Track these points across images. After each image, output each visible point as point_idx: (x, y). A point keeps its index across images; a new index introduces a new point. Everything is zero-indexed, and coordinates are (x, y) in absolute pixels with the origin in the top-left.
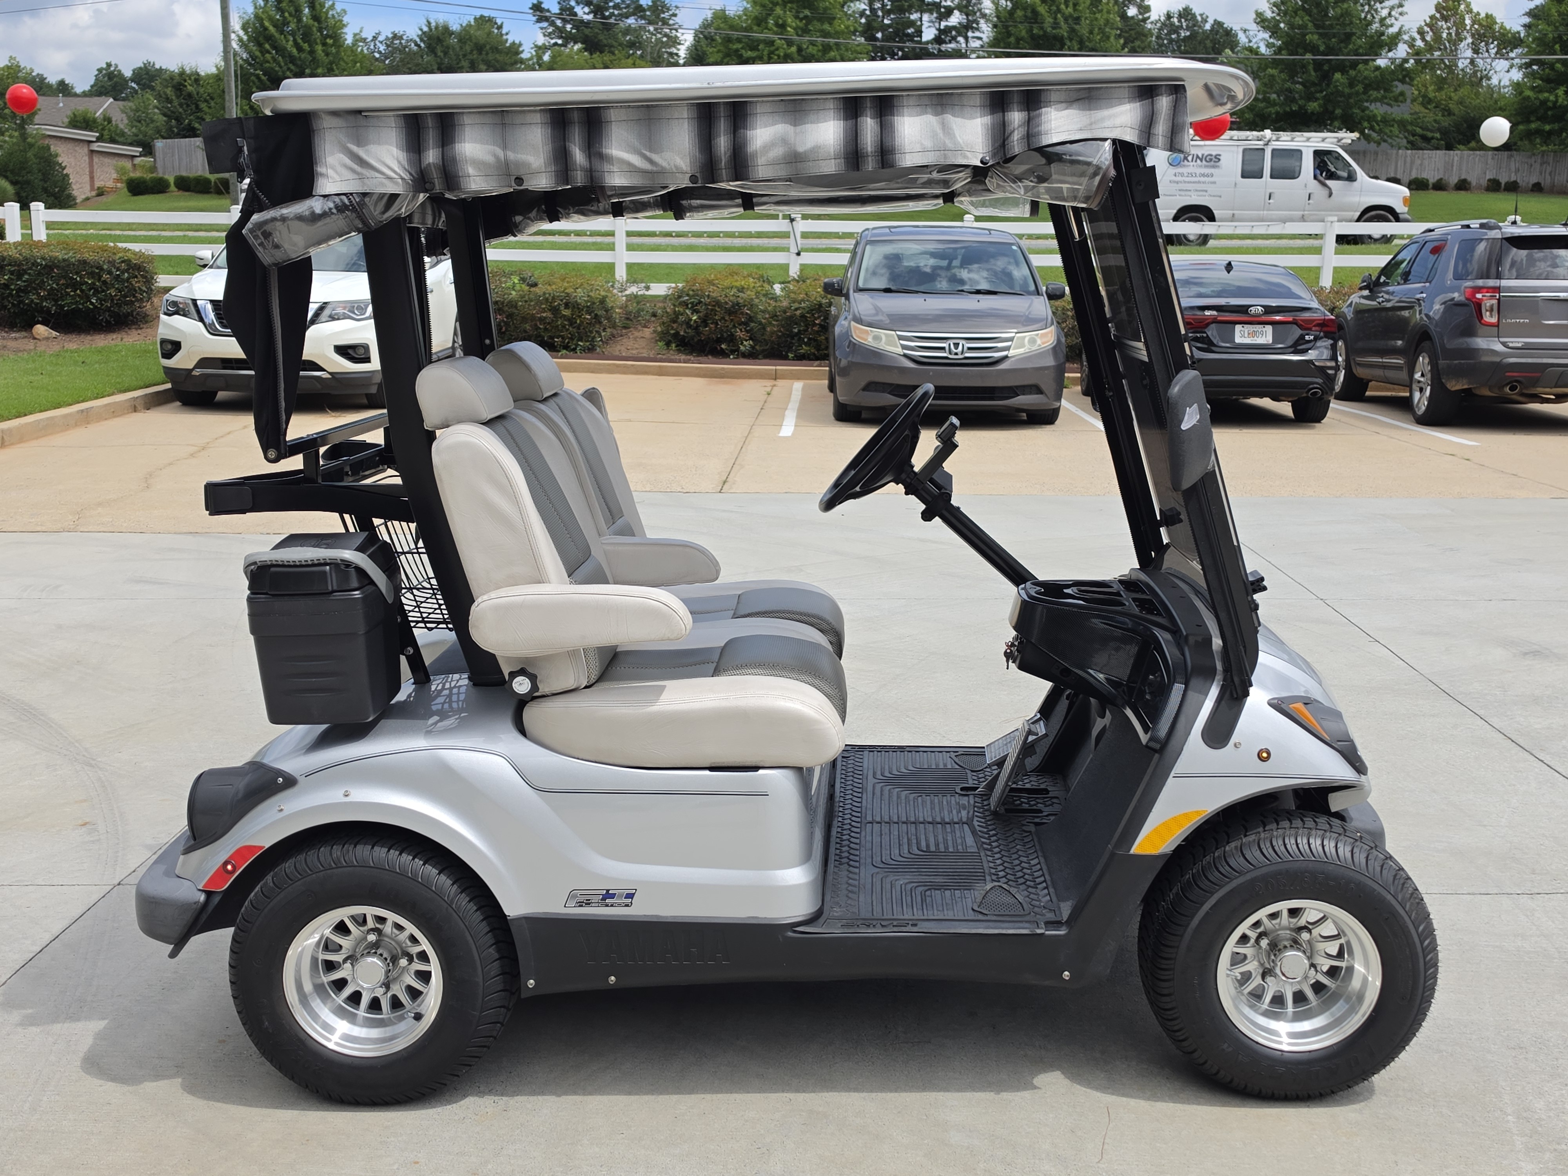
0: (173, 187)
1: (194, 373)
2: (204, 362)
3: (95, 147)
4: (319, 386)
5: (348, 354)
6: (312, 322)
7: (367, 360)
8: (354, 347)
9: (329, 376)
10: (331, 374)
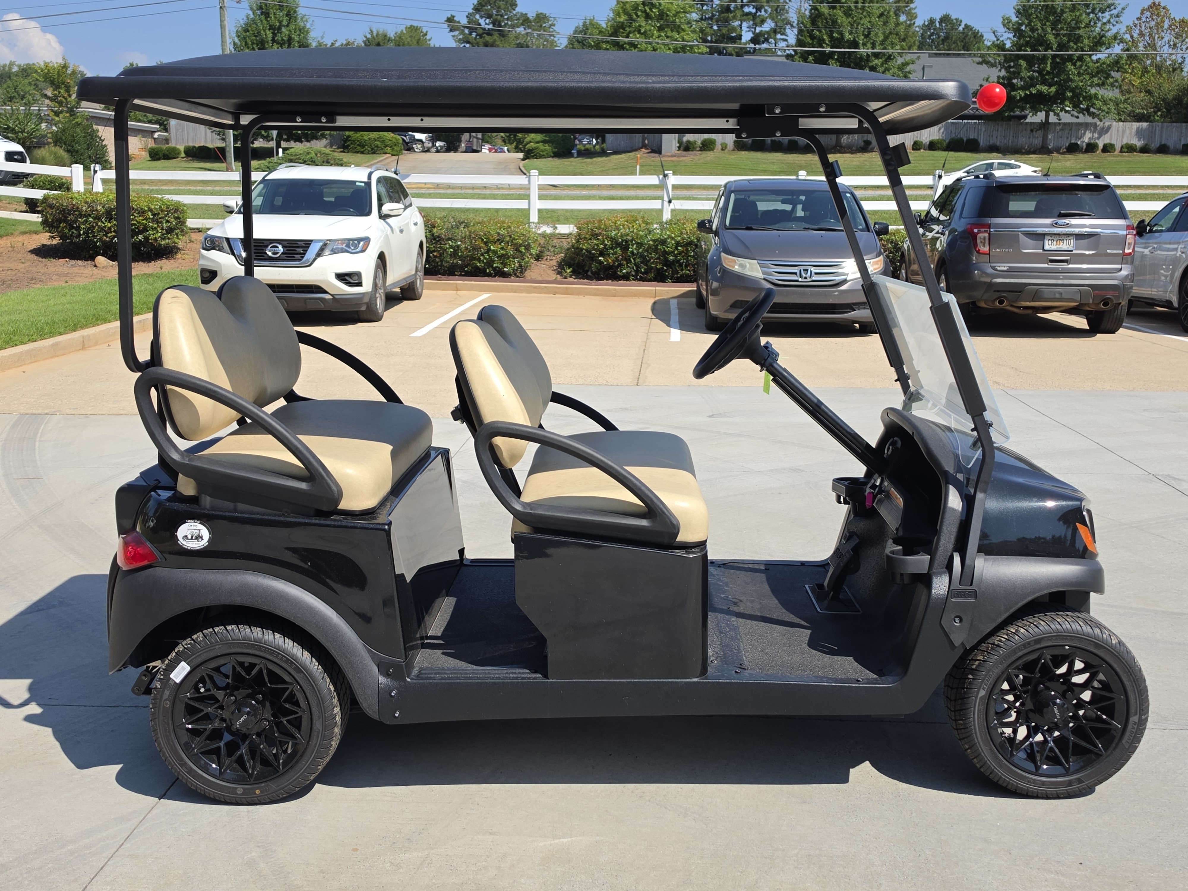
0: (183, 155)
4: (323, 305)
5: (345, 280)
6: (319, 255)
7: (359, 284)
8: (349, 275)
9: (331, 297)
10: (332, 295)
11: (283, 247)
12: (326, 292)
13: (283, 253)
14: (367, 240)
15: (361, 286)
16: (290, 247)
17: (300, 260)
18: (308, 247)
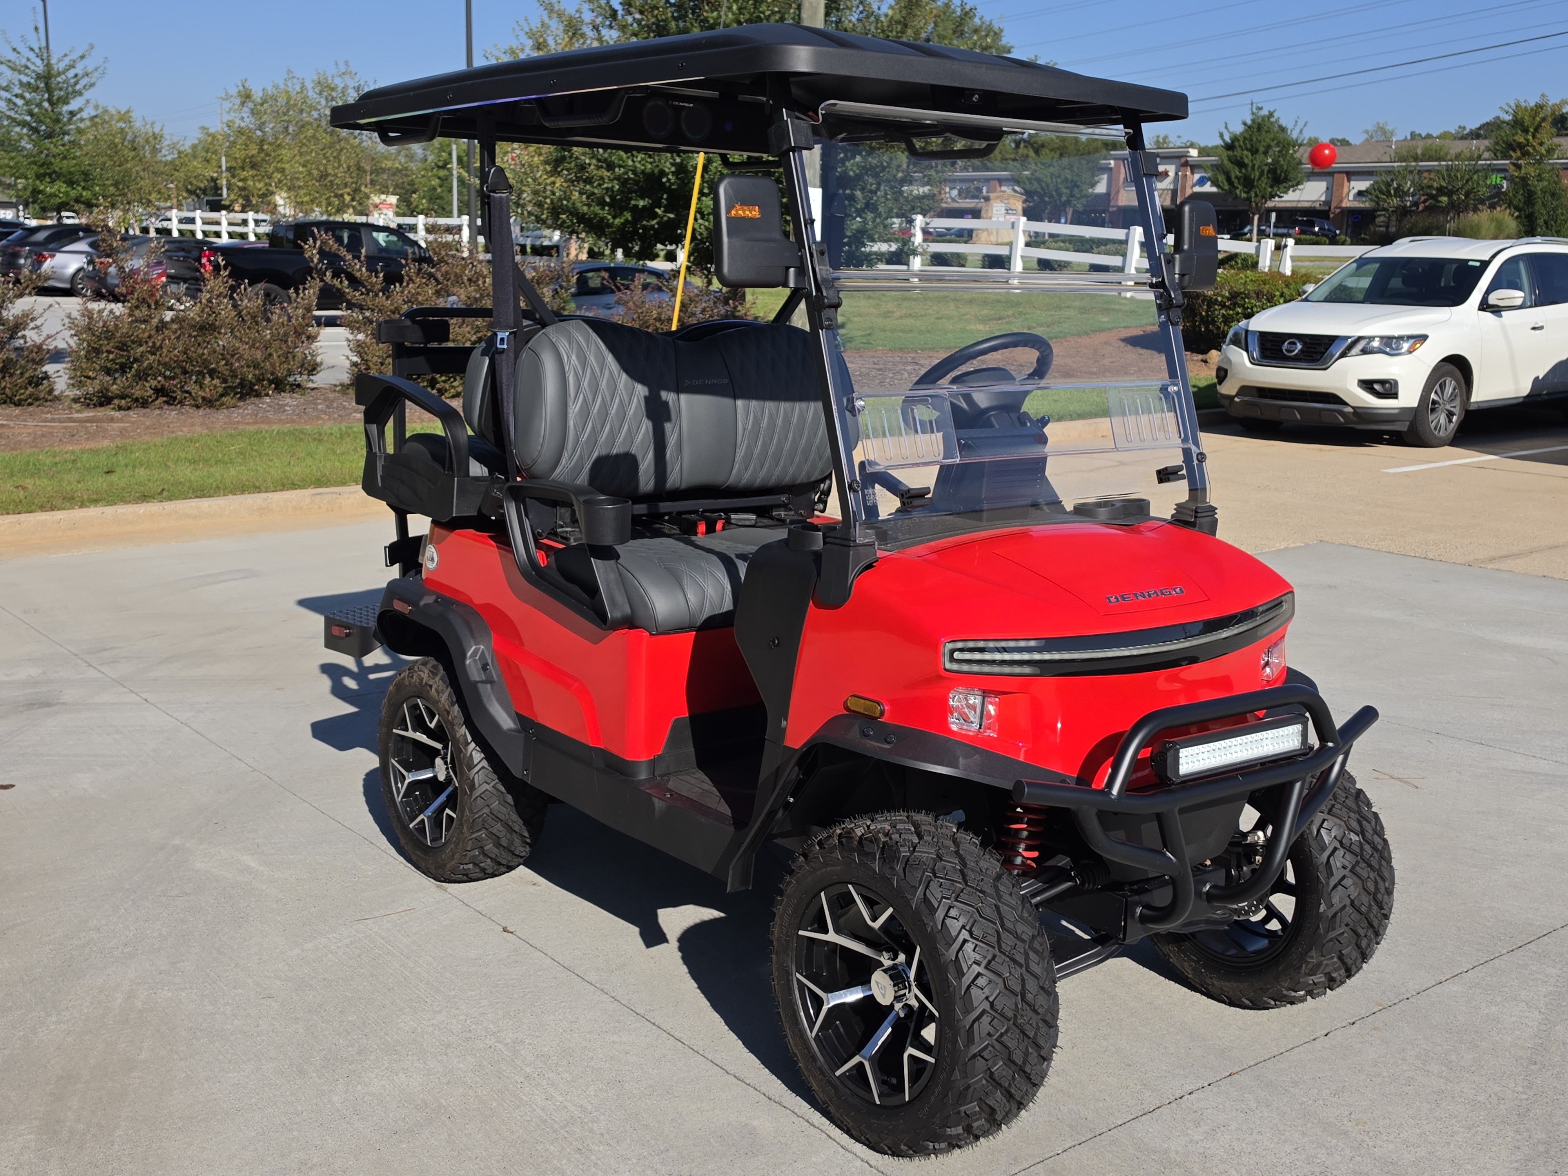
1: (1236, 399)
2: (1244, 390)
4: (1342, 419)
5: (1375, 389)
6: (1343, 355)
7: (1395, 396)
8: (1382, 382)
9: (1351, 410)
10: (1353, 407)
11: (1305, 344)
12: (1345, 403)
13: (1301, 351)
14: (1423, 338)
15: (1397, 398)
16: (1310, 344)
17: (1318, 361)
18: (1331, 345)
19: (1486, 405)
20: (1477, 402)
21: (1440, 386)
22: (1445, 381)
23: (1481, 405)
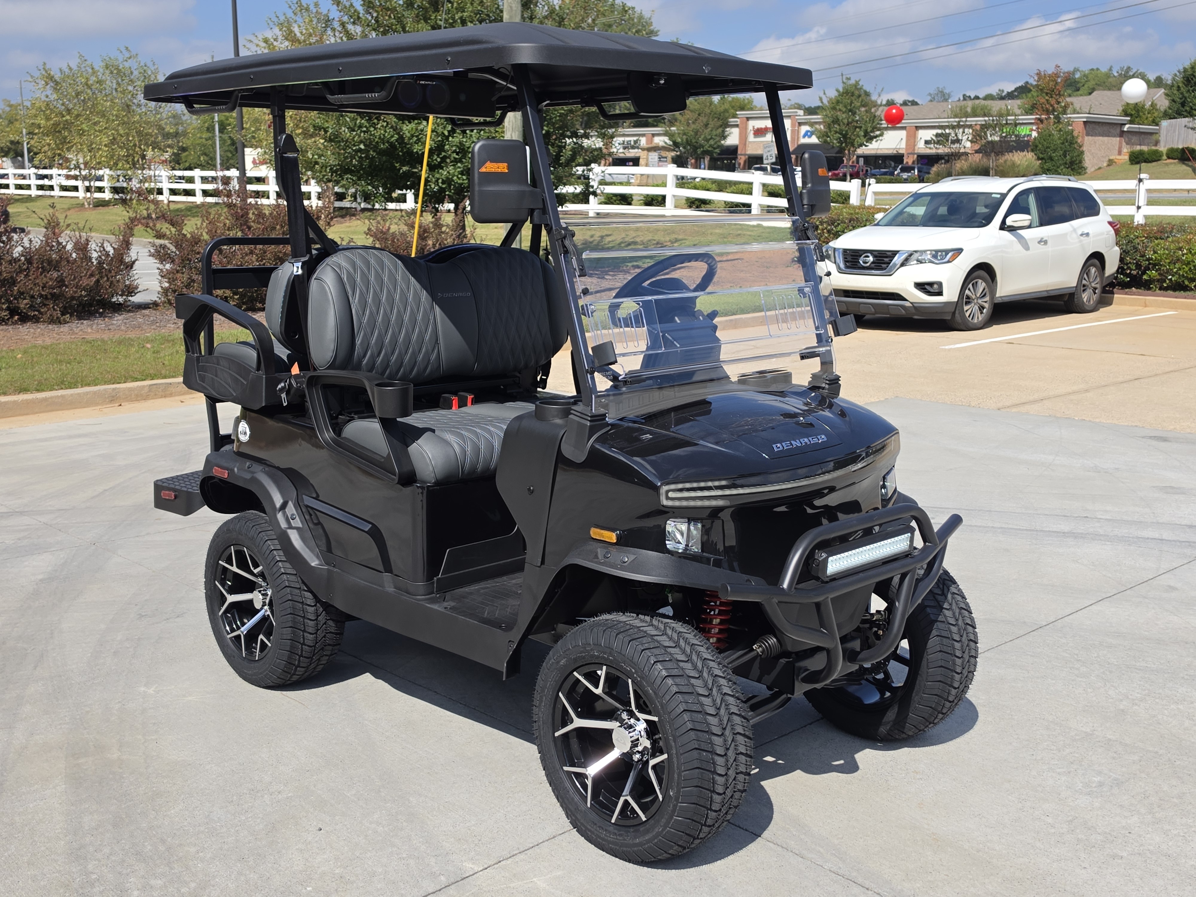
0: (1165, 157)
3: (1126, 128)
5: (925, 289)
6: (903, 265)
8: (931, 284)
9: (910, 305)
10: (911, 303)
11: (875, 256)
12: (905, 300)
13: (873, 263)
14: (959, 251)
15: (942, 295)
16: (879, 257)
17: (885, 269)
18: (894, 257)
19: (1006, 300)
20: (1001, 297)
21: (973, 285)
22: (976, 282)
23: (1003, 298)
